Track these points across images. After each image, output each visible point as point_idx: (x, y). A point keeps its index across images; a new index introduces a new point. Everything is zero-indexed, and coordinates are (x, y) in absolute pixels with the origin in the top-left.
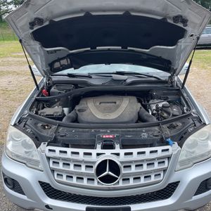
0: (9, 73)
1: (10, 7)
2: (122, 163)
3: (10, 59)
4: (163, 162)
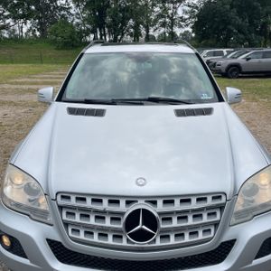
0: (4, 103)
1: (7, 21)
2: (160, 214)
3: (6, 86)
4: (214, 214)
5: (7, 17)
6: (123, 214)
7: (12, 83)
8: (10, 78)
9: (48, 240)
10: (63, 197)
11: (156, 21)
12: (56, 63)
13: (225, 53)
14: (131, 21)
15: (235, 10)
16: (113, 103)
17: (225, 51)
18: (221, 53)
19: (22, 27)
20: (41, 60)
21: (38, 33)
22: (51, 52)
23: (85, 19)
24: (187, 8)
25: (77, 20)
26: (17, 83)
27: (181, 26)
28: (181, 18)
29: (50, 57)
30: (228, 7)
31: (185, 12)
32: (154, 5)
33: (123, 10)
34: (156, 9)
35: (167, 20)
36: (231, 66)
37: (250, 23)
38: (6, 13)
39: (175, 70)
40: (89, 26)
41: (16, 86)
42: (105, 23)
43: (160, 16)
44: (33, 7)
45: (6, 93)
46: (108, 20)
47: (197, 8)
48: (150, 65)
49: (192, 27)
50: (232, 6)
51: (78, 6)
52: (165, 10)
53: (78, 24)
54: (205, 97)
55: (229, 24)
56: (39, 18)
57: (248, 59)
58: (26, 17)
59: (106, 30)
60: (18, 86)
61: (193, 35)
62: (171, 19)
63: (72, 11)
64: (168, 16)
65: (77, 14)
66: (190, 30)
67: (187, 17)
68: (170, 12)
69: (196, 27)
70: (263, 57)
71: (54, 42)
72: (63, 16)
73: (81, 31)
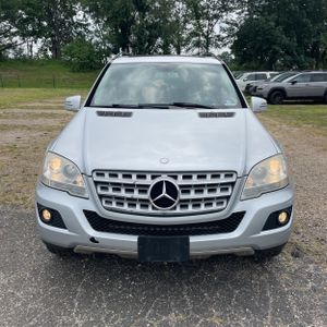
0: (15, 127)
1: (14, 39)
2: (181, 186)
3: (16, 110)
4: (227, 189)
5: (14, 34)
6: (148, 186)
7: (22, 108)
8: (19, 102)
9: (84, 211)
10: (98, 174)
11: (188, 40)
12: (71, 88)
13: (269, 77)
14: (159, 40)
15: (281, 28)
16: (140, 107)
17: (268, 74)
18: (264, 77)
19: (31, 46)
20: (53, 84)
21: (50, 53)
22: (65, 74)
23: (105, 38)
24: (225, 26)
25: (96, 39)
26: (28, 108)
27: (217, 46)
28: (218, 36)
29: (64, 80)
30: (273, 24)
31: (223, 30)
32: (186, 21)
33: (150, 27)
34: (189, 26)
35: (202, 38)
36: (274, 90)
37: (298, 42)
38: (14, 30)
39: (207, 88)
40: (110, 45)
41: (27, 111)
42: (129, 42)
43: (194, 34)
44: (45, 23)
45: (18, 118)
46: (133, 38)
47: (236, 25)
48: (176, 75)
49: (231, 48)
50: (277, 23)
51: (97, 22)
52: (200, 27)
53: (97, 43)
54: (228, 103)
55: (275, 44)
56: (52, 36)
57: (293, 83)
58: (36, 34)
59: (131, 50)
60: (30, 111)
61: (233, 57)
62: (207, 37)
63: (90, 28)
64: (203, 34)
65: (97, 31)
66: (229, 51)
67: (225, 35)
68: (205, 29)
69: (236, 48)
70: (311, 81)
71: (69, 63)
72: (79, 34)
73: (101, 51)
